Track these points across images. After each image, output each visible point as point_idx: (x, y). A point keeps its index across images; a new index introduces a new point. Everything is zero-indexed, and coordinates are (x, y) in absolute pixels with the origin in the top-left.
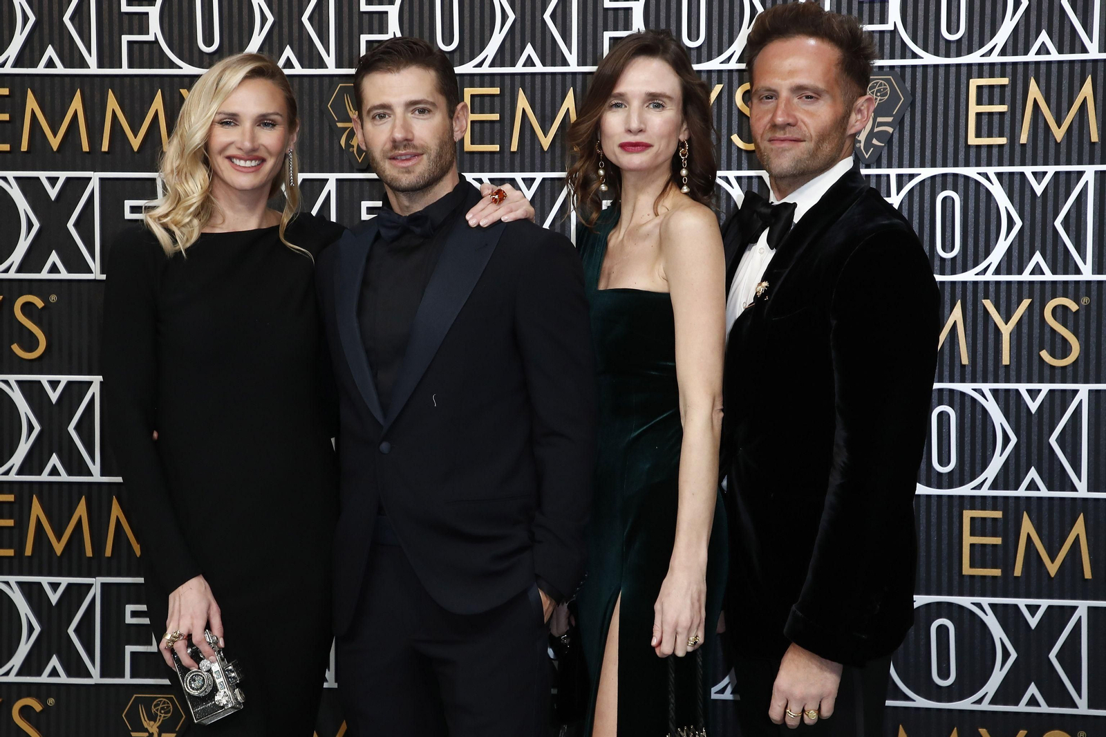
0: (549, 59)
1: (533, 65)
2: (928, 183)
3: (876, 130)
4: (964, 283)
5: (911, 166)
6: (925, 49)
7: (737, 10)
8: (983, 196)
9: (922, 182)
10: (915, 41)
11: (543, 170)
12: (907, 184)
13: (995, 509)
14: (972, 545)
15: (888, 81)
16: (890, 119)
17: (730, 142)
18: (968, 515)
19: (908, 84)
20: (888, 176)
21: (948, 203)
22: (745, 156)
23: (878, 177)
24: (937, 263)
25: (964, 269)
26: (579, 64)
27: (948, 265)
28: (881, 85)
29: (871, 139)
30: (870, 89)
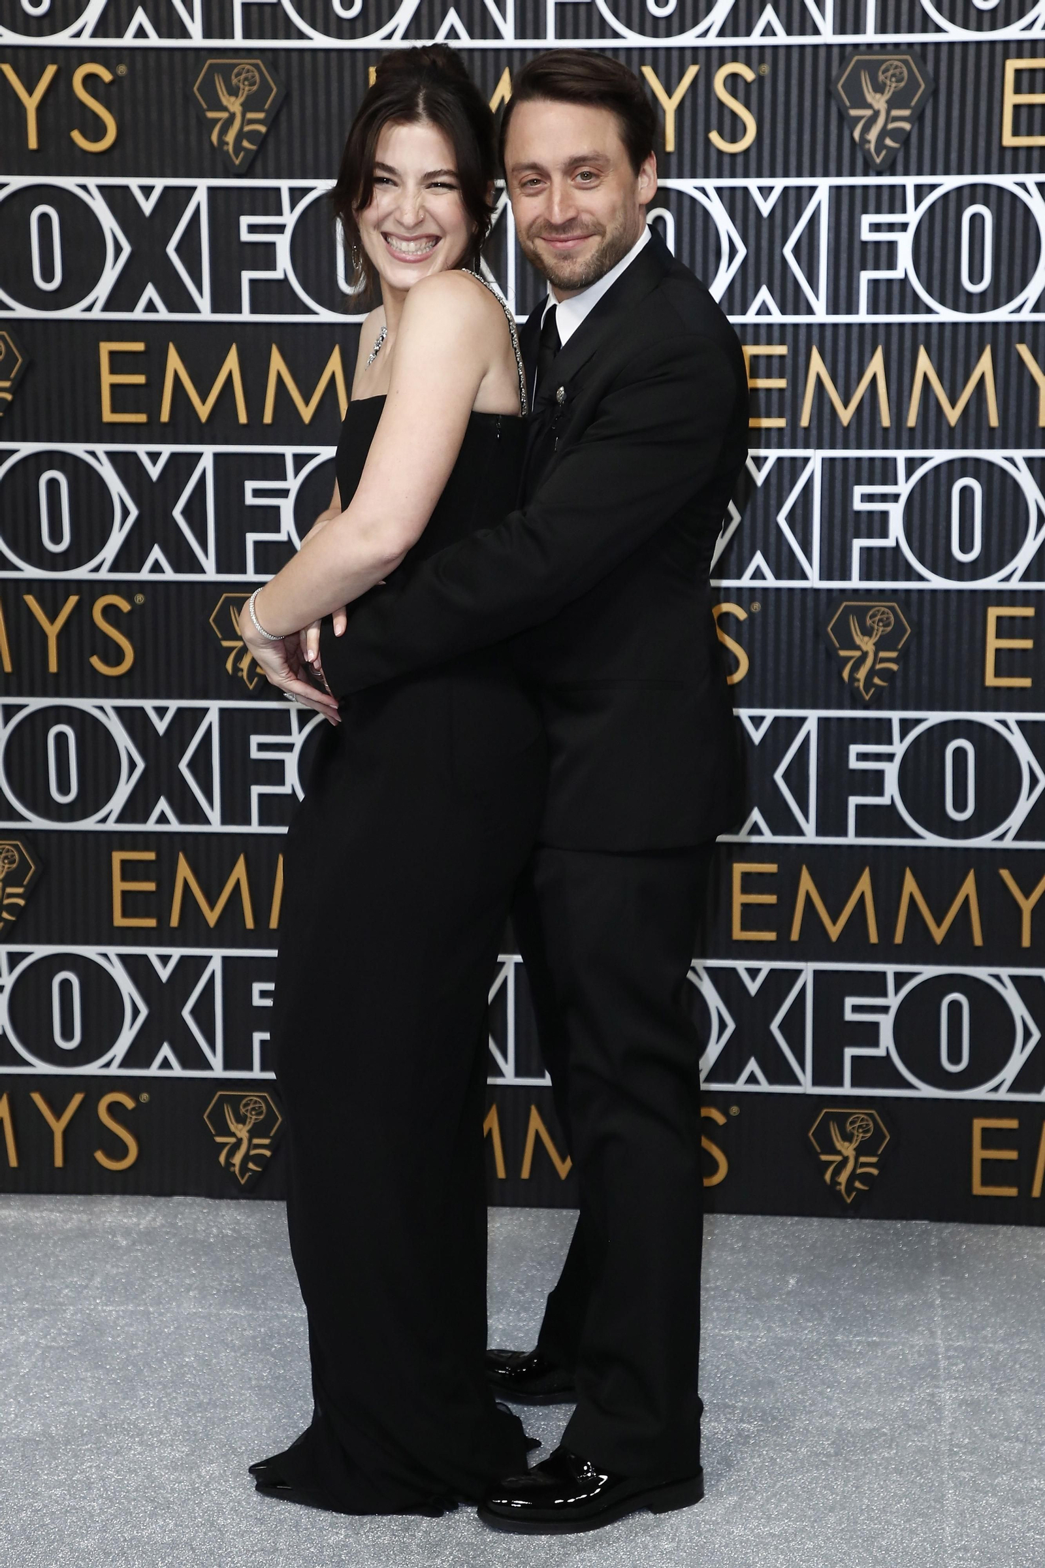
0: (477, 29)
1: (457, 38)
2: (953, 197)
3: (891, 126)
4: (995, 324)
5: (933, 172)
6: (952, 20)
8: (1020, 212)
9: (946, 196)
10: (941, 11)
12: (926, 197)
13: (1025, 604)
14: (998, 651)
15: (905, 62)
16: (906, 113)
17: (708, 141)
18: (993, 613)
19: (930, 67)
20: (904, 187)
21: (978, 222)
22: (726, 160)
23: (892, 187)
24: (963, 299)
25: (996, 306)
26: (516, 37)
27: (976, 300)
28: (896, 67)
29: (884, 139)
30: (883, 72)
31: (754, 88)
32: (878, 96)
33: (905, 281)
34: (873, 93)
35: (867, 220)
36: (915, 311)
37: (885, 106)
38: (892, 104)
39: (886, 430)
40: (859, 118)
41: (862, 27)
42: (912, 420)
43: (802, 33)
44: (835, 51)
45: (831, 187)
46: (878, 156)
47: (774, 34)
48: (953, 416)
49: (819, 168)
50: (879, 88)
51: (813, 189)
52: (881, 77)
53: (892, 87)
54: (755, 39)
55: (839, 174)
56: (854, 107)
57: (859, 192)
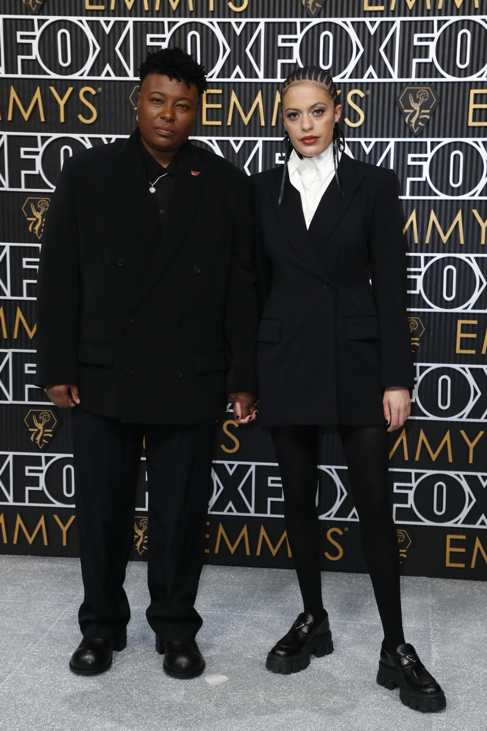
0: (248, 74)
1: (240, 77)
2: (447, 147)
4: (464, 201)
5: (439, 137)
6: (448, 73)
7: (349, 49)
8: (475, 153)
9: (444, 147)
10: (443, 68)
11: (244, 136)
12: (435, 147)
13: (474, 319)
14: (462, 338)
15: (428, 90)
16: (428, 111)
17: (344, 123)
18: (460, 322)
19: (438, 92)
20: (426, 142)
21: (457, 157)
22: (352, 130)
23: (421, 142)
24: (450, 190)
25: (464, 193)
26: (264, 78)
27: (456, 191)
28: (424, 92)
29: (418, 122)
30: (419, 94)
31: (364, 100)
32: (416, 104)
33: (426, 182)
34: (414, 103)
35: (410, 156)
36: (430, 195)
37: (419, 108)
38: (422, 108)
39: (416, 244)
40: (408, 113)
41: (410, 75)
42: (427, 241)
43: (385, 77)
44: (399, 85)
45: (395, 142)
46: (416, 130)
47: (373, 78)
48: (445, 239)
49: (391, 134)
50: (417, 101)
51: (388, 143)
52: (418, 96)
53: (422, 100)
54: (365, 80)
55: (399, 137)
56: (406, 108)
57: (407, 145)
